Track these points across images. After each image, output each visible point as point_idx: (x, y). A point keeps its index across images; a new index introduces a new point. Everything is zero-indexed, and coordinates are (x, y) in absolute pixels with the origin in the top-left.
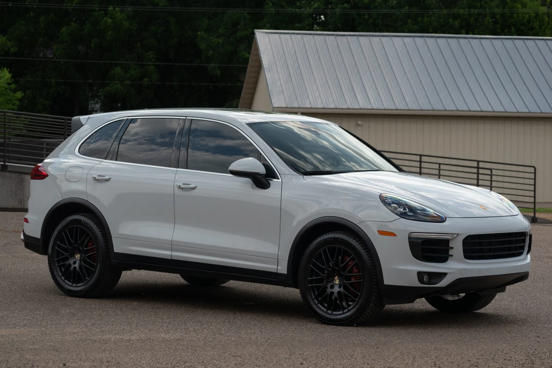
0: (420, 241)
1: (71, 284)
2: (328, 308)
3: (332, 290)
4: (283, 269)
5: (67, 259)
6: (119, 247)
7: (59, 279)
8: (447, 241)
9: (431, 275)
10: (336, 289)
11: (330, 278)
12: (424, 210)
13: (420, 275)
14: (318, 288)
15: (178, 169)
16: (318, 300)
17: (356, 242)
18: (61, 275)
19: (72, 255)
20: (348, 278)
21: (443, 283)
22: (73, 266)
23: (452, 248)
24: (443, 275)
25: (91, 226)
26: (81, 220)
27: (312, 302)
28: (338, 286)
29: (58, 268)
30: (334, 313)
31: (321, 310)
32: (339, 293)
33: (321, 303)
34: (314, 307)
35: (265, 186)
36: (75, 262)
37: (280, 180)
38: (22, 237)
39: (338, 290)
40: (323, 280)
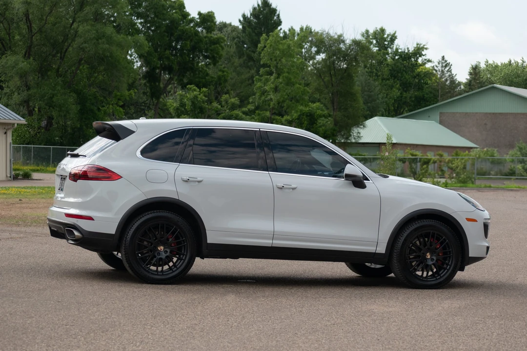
6: (212, 238)
35: (363, 186)
36: (159, 254)
37: (371, 182)
38: (76, 233)
39: (432, 263)
40: (419, 256)
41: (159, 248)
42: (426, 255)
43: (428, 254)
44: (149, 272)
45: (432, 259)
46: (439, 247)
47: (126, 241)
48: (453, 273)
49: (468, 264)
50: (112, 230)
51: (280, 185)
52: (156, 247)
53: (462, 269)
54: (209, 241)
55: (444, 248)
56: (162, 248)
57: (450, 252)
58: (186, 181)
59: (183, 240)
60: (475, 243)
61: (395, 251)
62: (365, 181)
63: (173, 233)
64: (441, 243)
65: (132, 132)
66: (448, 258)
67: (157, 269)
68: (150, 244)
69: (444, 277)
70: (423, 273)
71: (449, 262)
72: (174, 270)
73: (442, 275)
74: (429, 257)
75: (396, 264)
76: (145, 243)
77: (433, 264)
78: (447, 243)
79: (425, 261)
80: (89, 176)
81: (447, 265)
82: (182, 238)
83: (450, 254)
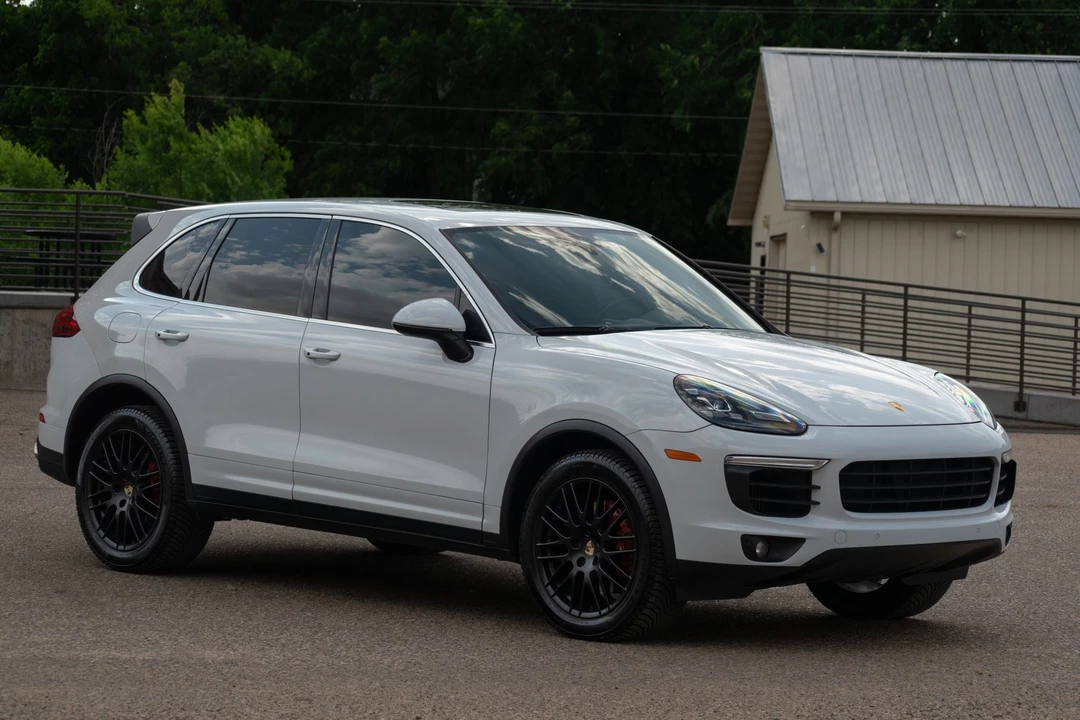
0: (748, 472)
1: (115, 545)
2: (573, 605)
3: (581, 569)
4: (492, 524)
5: (108, 496)
6: (201, 474)
7: (94, 535)
8: (806, 475)
9: (769, 541)
10: (589, 567)
11: (578, 543)
12: (766, 409)
13: (748, 541)
14: (556, 562)
15: (311, 320)
16: (554, 588)
17: (627, 471)
18: (97, 525)
19: (119, 489)
20: (611, 545)
21: (797, 559)
22: (119, 510)
23: (818, 488)
24: (796, 543)
25: (151, 431)
26: (133, 419)
27: (543, 593)
28: (592, 560)
29: (93, 513)
30: (584, 615)
31: (560, 607)
32: (593, 573)
33: (561, 594)
34: (548, 601)
35: (463, 356)
36: (124, 502)
37: (493, 345)
39: (592, 568)
40: (564, 549)
41: (126, 491)
42: (584, 548)
43: (589, 544)
44: (104, 542)
45: (596, 559)
56: (131, 489)
74: (591, 552)
83: (633, 548)
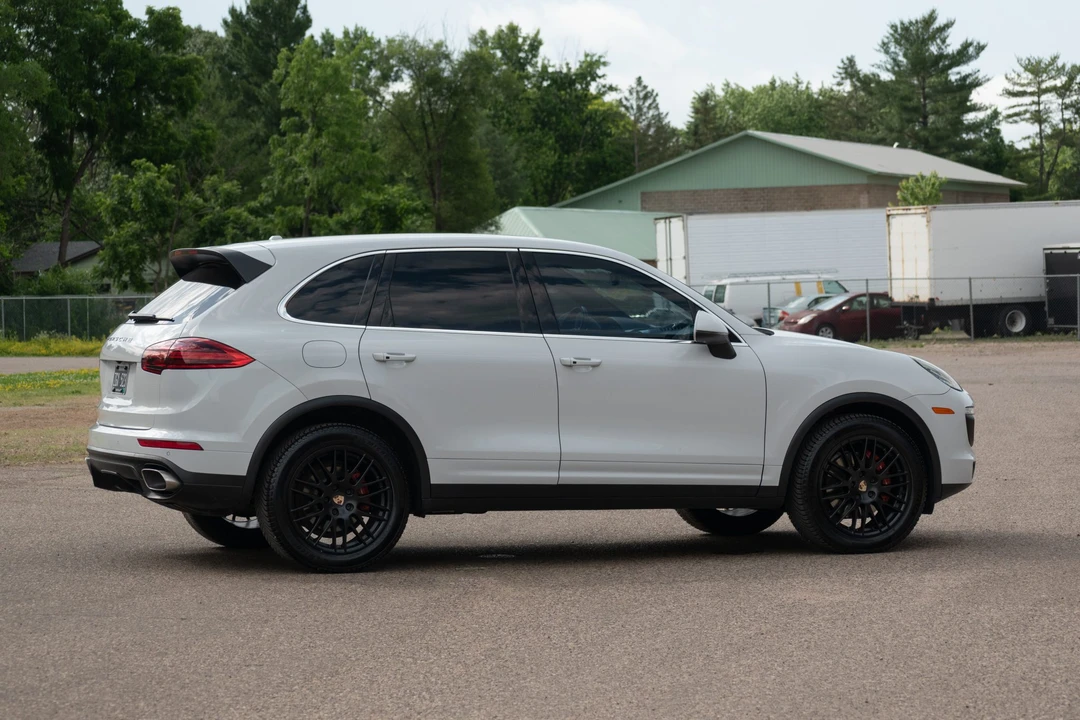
4: (772, 478)
6: (441, 473)
35: (730, 354)
36: (336, 511)
37: (744, 344)
38: (167, 478)
39: (870, 500)
40: (845, 489)
41: (336, 501)
42: (858, 486)
43: (862, 483)
44: (319, 549)
45: (871, 494)
46: (883, 469)
47: (268, 489)
48: (912, 520)
49: (940, 498)
50: (240, 466)
51: (569, 359)
52: (329, 498)
53: (929, 510)
54: (434, 480)
55: (892, 470)
56: (341, 498)
57: (904, 477)
58: (384, 361)
59: (383, 482)
60: (952, 457)
61: (799, 481)
62: (733, 344)
63: (361, 469)
64: (887, 461)
65: (266, 267)
66: (901, 489)
67: (334, 541)
68: (316, 492)
69: (896, 528)
70: (854, 523)
71: (904, 497)
72: (367, 542)
73: (891, 524)
74: (864, 489)
75: (802, 507)
76: (306, 490)
77: (873, 503)
78: (898, 460)
79: (858, 497)
80: (186, 361)
81: (901, 502)
82: (381, 477)
83: (905, 480)
